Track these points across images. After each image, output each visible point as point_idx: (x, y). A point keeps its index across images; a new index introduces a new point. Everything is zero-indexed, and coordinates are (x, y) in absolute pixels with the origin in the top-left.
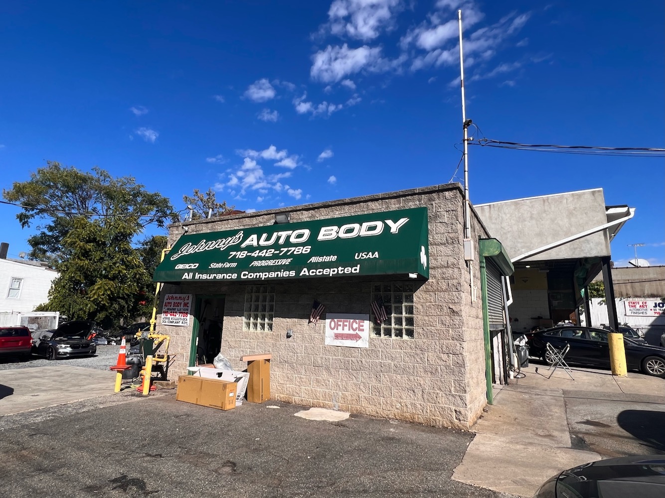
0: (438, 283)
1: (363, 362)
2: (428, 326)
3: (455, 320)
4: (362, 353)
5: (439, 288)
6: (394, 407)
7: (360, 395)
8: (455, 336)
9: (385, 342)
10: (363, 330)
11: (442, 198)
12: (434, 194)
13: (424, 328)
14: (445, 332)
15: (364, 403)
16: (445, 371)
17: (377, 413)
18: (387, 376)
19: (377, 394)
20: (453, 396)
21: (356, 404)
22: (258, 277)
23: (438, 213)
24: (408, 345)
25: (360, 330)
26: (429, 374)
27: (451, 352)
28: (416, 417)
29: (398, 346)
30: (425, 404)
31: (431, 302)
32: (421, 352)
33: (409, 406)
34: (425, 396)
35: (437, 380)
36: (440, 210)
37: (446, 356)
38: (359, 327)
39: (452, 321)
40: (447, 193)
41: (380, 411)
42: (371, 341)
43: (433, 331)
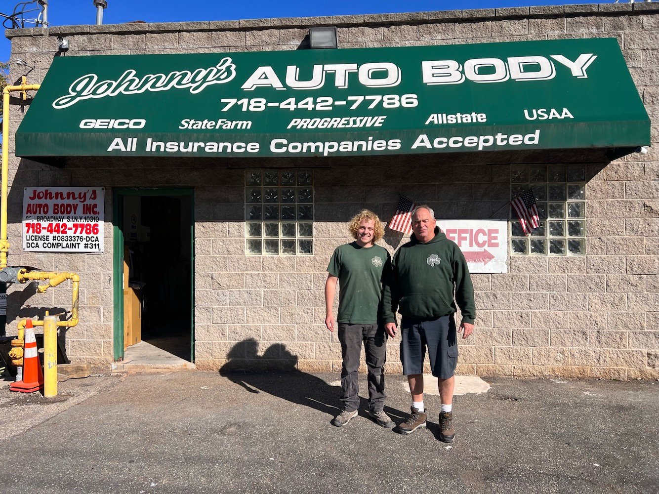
0: (627, 167)
1: (498, 296)
2: (609, 234)
3: (653, 225)
4: (496, 281)
5: (629, 176)
6: (552, 360)
7: (493, 347)
8: (652, 248)
9: (536, 262)
10: (496, 245)
11: (635, 27)
12: (622, 18)
13: (602, 238)
14: (636, 243)
15: (500, 359)
16: (635, 300)
17: (523, 370)
18: (539, 315)
19: (523, 343)
20: (645, 334)
21: (487, 362)
22: (313, 150)
23: (630, 51)
24: (575, 264)
25: (491, 245)
26: (609, 305)
27: (645, 271)
28: (588, 369)
29: (557, 267)
30: (602, 350)
31: (613, 197)
32: (597, 274)
33: (577, 355)
34: (603, 338)
35: (622, 314)
36: (633, 47)
37: (636, 277)
38: (489, 240)
39: (647, 226)
40: (645, 19)
41: (528, 367)
42: (511, 261)
43: (617, 242)
